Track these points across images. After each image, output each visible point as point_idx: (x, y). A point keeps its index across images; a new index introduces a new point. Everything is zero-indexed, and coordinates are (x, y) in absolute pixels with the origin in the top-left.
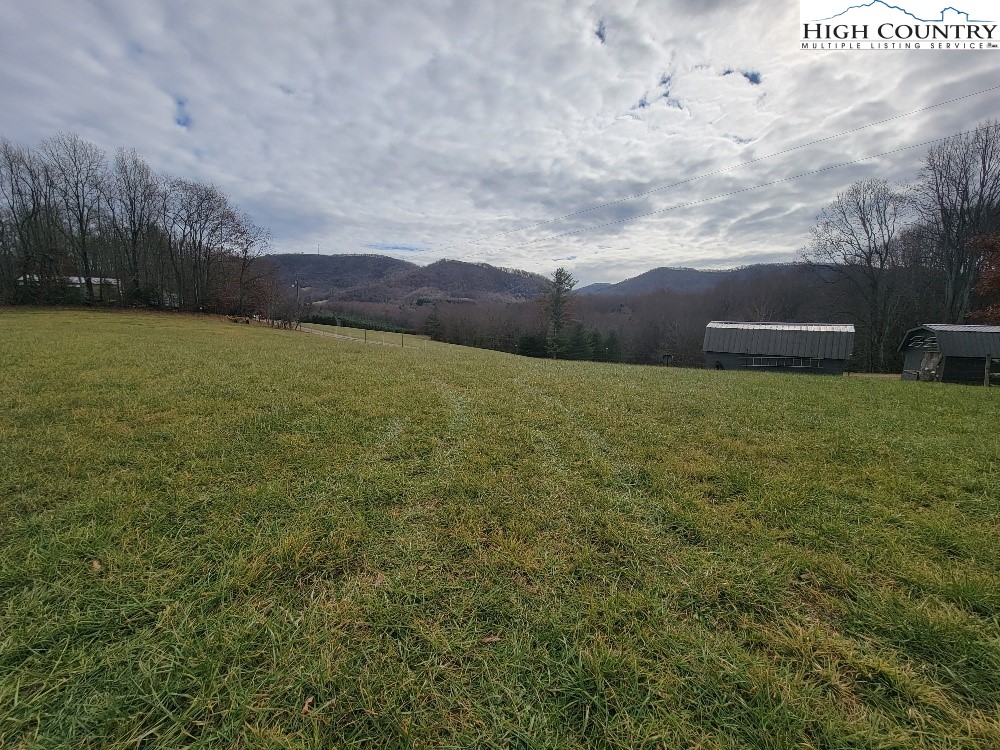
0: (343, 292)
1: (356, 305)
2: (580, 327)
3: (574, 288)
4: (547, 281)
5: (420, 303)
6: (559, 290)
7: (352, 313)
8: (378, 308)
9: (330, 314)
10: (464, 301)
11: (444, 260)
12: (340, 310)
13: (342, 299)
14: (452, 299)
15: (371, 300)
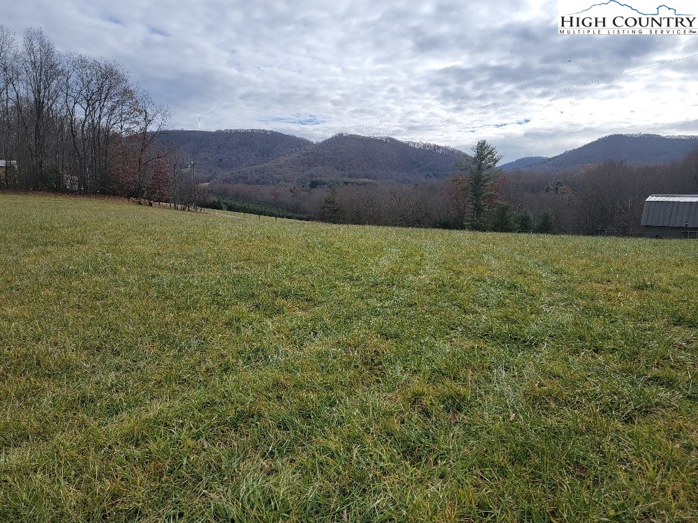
0: (228, 174)
1: (242, 187)
2: (504, 209)
3: (497, 165)
4: (465, 156)
5: (314, 185)
6: (479, 167)
7: (237, 197)
8: (266, 191)
9: (213, 198)
10: (364, 184)
11: (341, 135)
12: (224, 194)
13: (226, 181)
14: (350, 180)
15: (257, 182)
